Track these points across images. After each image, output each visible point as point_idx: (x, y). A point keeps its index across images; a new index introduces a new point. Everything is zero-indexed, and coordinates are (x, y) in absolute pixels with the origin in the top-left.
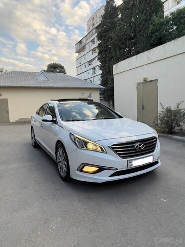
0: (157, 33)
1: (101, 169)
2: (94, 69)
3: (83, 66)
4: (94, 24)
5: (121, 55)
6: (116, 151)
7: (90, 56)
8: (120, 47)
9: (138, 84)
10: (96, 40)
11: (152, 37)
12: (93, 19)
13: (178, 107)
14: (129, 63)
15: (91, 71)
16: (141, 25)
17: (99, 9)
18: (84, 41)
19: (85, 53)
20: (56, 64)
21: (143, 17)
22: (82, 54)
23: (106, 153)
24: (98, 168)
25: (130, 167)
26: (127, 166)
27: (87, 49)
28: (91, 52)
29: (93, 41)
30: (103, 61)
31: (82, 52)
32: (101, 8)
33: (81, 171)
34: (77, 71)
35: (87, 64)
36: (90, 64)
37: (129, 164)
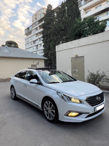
0: (79, 29)
1: (80, 114)
2: (37, 46)
3: (30, 44)
4: (36, 18)
5: (57, 40)
6: (88, 102)
7: (35, 38)
8: (56, 35)
9: (72, 58)
10: (38, 28)
11: (75, 31)
12: (36, 15)
13: (97, 73)
14: (66, 46)
15: (35, 47)
16: (69, 23)
17: (40, 10)
18: (31, 28)
19: (31, 35)
20: (12, 42)
21: (70, 18)
22: (29, 36)
23: (83, 104)
24: (78, 114)
25: (95, 111)
26: (94, 111)
27: (33, 33)
28: (35, 35)
29: (36, 29)
30: (45, 42)
31: (29, 35)
32: (41, 9)
33: (67, 115)
34: (26, 47)
35: (32, 43)
36: (34, 43)
37: (95, 109)
